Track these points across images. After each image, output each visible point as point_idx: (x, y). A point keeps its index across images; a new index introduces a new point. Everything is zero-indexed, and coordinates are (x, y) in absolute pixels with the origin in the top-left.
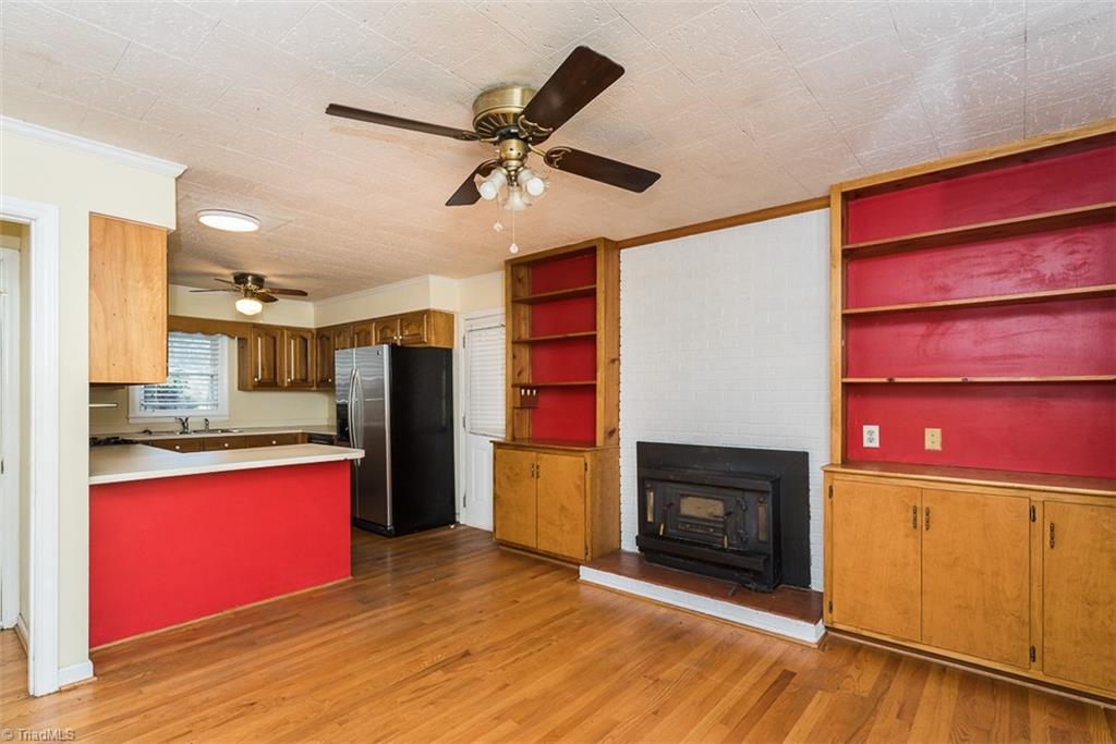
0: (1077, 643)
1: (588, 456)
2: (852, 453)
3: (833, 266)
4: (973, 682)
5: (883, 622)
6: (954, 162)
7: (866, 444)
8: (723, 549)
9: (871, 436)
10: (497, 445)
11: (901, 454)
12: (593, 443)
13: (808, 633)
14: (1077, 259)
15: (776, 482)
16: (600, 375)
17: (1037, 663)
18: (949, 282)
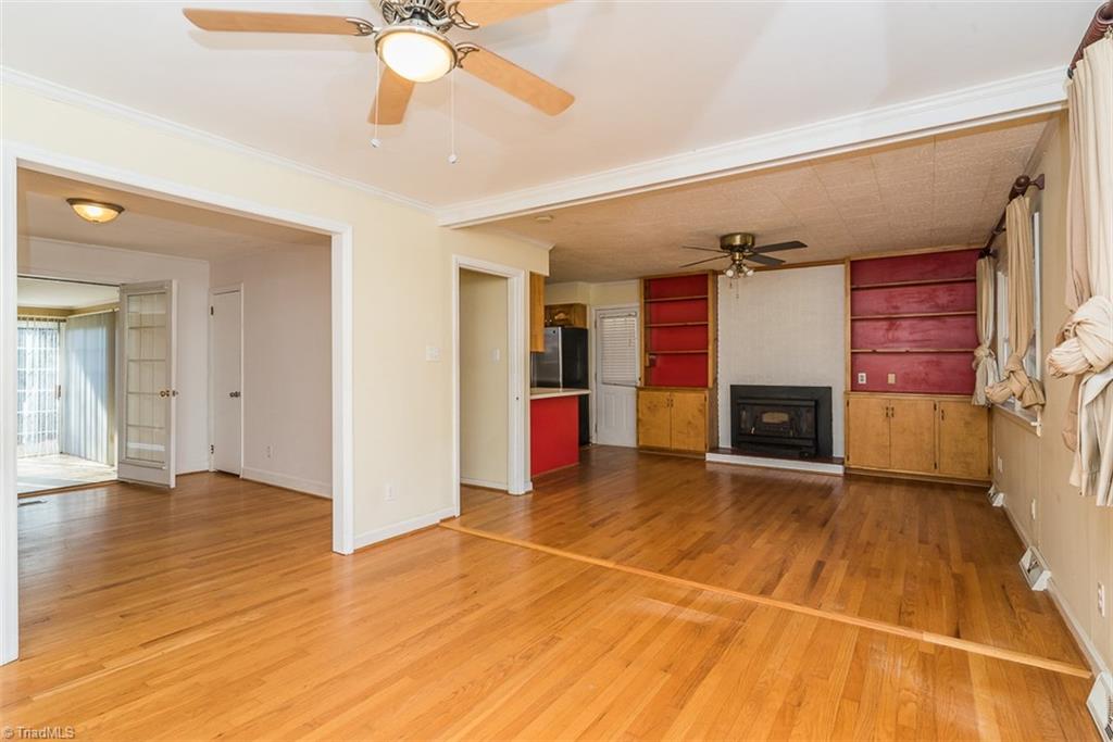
0: (952, 459)
1: (707, 392)
2: (855, 387)
3: (846, 296)
4: (913, 483)
5: (871, 462)
6: (895, 249)
7: (860, 382)
8: (789, 438)
9: (862, 378)
10: (639, 389)
11: (877, 386)
12: (706, 386)
13: (838, 470)
14: (952, 298)
15: (817, 402)
16: (710, 347)
17: (937, 470)
18: (899, 304)
